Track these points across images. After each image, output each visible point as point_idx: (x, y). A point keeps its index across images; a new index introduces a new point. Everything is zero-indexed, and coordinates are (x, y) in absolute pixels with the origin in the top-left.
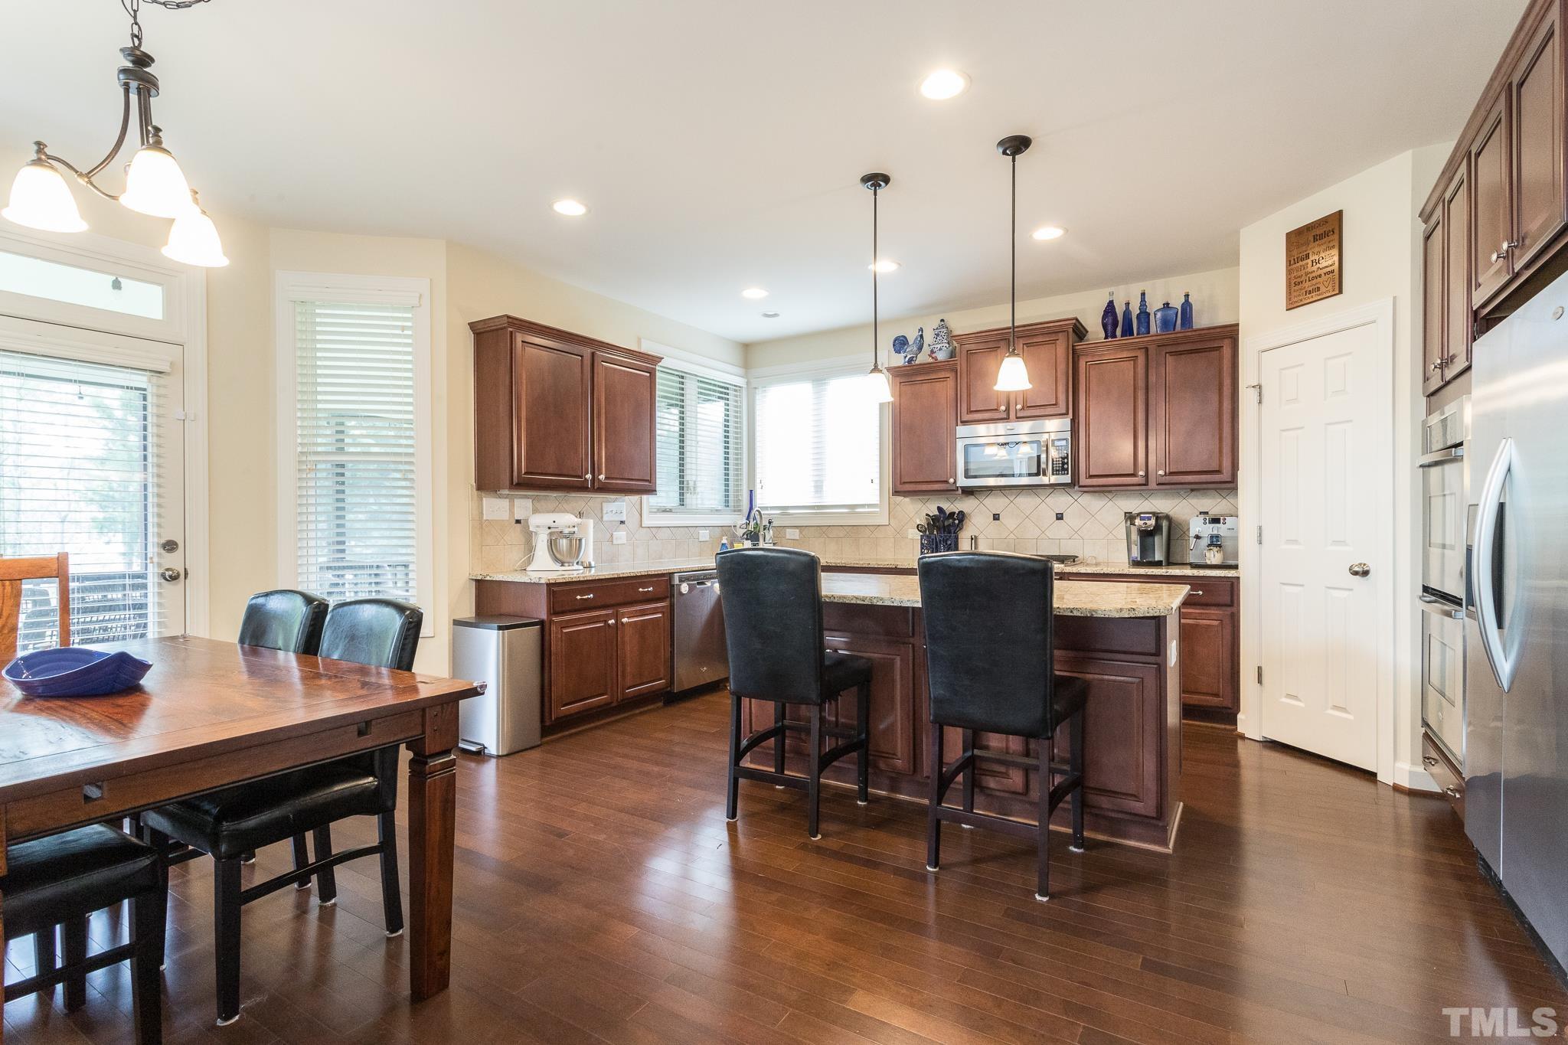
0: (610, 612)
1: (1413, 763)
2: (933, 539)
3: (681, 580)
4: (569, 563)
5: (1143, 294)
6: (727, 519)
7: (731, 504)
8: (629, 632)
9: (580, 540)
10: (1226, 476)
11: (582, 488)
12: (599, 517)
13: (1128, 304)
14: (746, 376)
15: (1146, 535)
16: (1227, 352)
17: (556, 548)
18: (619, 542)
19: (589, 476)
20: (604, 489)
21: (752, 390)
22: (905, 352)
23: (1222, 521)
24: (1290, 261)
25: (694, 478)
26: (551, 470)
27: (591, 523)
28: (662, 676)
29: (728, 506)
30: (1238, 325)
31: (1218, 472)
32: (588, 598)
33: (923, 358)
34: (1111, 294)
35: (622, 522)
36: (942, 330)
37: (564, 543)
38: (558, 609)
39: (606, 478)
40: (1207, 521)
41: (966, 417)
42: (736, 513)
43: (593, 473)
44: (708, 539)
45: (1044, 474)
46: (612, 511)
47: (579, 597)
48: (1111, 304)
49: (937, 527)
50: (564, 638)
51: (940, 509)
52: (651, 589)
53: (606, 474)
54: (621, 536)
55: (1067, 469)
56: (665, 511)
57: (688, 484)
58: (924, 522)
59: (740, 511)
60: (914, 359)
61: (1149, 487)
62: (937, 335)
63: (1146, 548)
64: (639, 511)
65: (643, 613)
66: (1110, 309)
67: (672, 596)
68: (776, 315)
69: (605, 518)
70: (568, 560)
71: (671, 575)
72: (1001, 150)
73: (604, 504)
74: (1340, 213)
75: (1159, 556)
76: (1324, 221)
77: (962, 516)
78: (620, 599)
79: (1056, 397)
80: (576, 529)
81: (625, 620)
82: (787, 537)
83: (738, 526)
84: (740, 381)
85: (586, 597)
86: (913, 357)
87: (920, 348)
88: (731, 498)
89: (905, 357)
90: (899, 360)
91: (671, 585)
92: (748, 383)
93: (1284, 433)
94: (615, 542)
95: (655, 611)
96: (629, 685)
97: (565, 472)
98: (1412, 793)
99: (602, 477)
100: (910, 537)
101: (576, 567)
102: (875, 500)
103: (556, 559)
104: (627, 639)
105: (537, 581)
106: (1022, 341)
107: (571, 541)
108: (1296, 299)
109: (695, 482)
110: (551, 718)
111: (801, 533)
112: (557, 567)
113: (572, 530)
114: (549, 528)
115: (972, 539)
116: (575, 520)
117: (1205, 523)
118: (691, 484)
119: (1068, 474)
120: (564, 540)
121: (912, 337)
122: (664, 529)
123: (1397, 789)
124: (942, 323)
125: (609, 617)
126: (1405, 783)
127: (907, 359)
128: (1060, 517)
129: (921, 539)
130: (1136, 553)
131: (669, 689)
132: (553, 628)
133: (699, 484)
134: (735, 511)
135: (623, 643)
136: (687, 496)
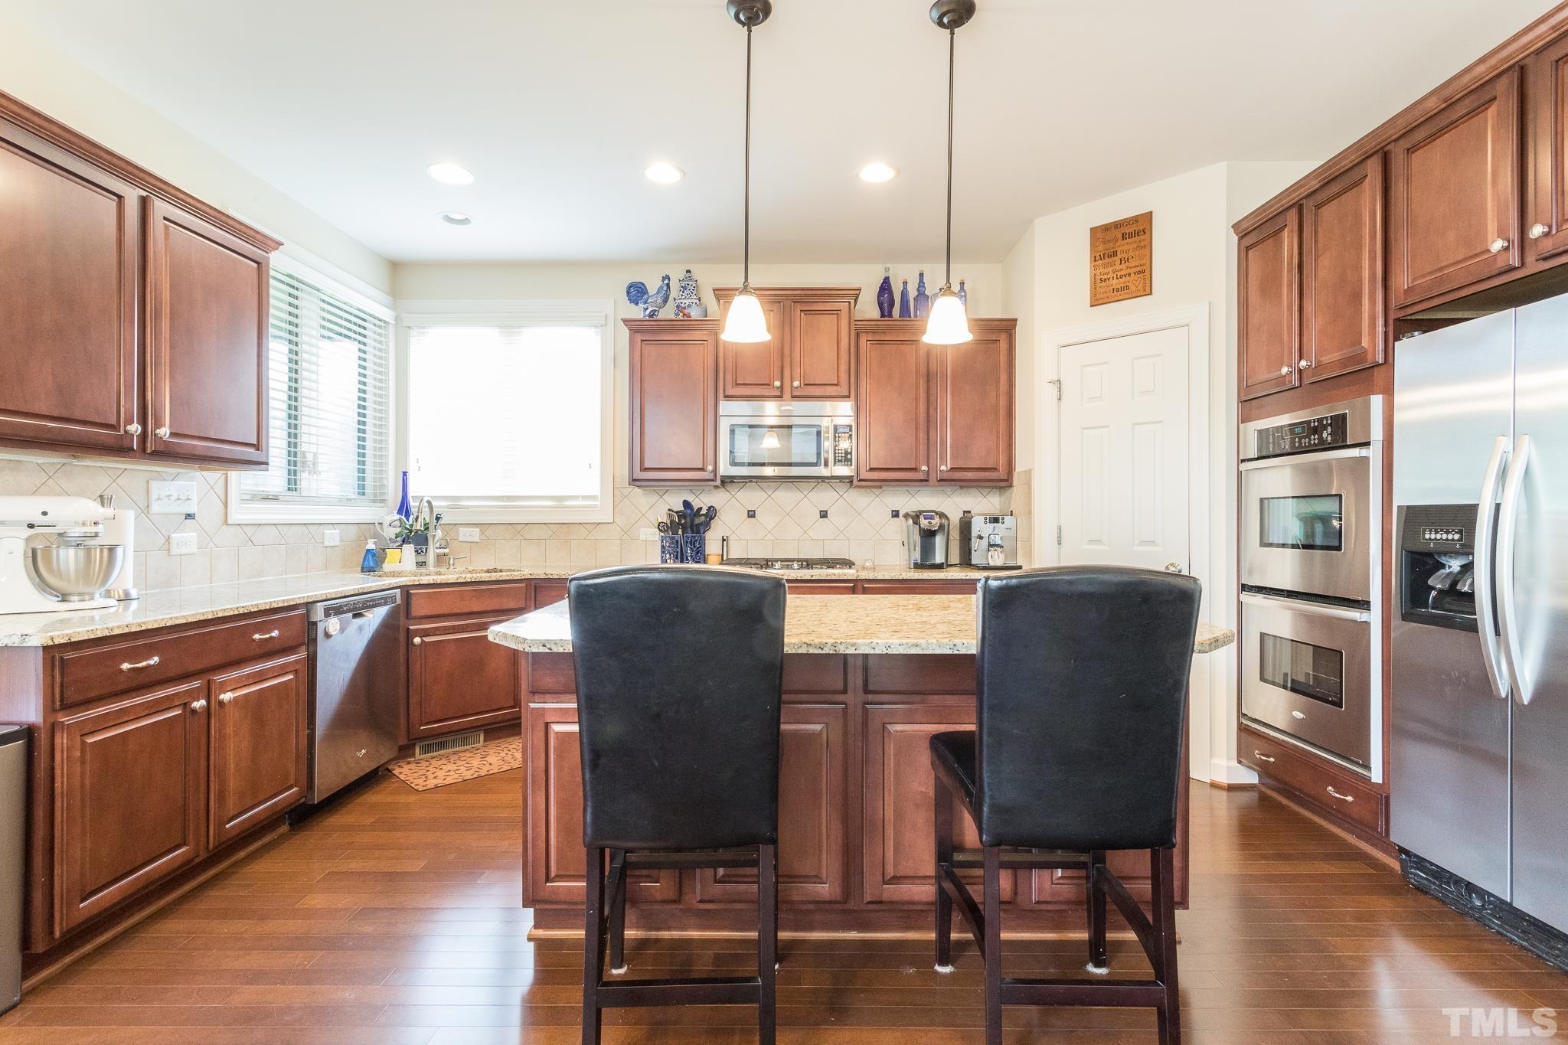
0: (196, 684)
1: (1229, 759)
2: (677, 541)
3: (328, 613)
4: (80, 594)
5: (921, 275)
6: (366, 513)
7: (368, 490)
8: (233, 716)
9: (112, 550)
10: (1001, 474)
11: (119, 449)
12: (143, 505)
13: (905, 283)
14: (393, 307)
15: (928, 535)
16: (1003, 345)
17: (50, 570)
18: (184, 551)
19: (135, 428)
20: (166, 454)
21: (403, 329)
22: (646, 303)
23: (1001, 520)
24: (1095, 257)
25: (313, 449)
26: (42, 408)
27: (130, 515)
28: (292, 782)
29: (364, 494)
30: (1016, 320)
31: (995, 469)
32: (148, 667)
33: (668, 313)
34: (887, 270)
35: (189, 516)
36: (691, 283)
37: (69, 558)
38: (72, 696)
39: (172, 434)
40: (988, 520)
41: (730, 392)
42: (376, 504)
43: (143, 421)
44: (337, 543)
45: (826, 464)
46: (169, 496)
47: (126, 666)
48: (886, 280)
49: (682, 525)
50: (88, 756)
51: (687, 504)
52: (275, 633)
53: (171, 426)
54: (187, 539)
55: (851, 460)
56: (266, 499)
57: (304, 456)
58: (665, 519)
59: (383, 501)
60: (656, 313)
61: (930, 483)
62: (685, 288)
63: (927, 549)
64: (223, 497)
65: (260, 677)
66: (885, 287)
67: (312, 641)
68: (466, 221)
69: (155, 508)
70: (81, 588)
71: (309, 605)
72: (935, 15)
73: (154, 485)
74: (1151, 212)
75: (939, 558)
76: (1135, 220)
77: (712, 513)
78: (216, 659)
79: (838, 377)
80: (100, 528)
81: (226, 697)
82: (461, 539)
83: (386, 524)
84: (386, 314)
85: (144, 664)
86: (655, 311)
87: (666, 300)
88: (369, 483)
89: (646, 309)
90: (637, 312)
91: (308, 622)
92: (396, 318)
93: (1085, 431)
94: (175, 551)
95: (282, 671)
96: (231, 813)
97: (78, 414)
98: (1232, 788)
99: (164, 432)
100: (642, 537)
101: (99, 601)
102: (595, 490)
103: (44, 585)
104: (229, 730)
105: (15, 641)
106: (799, 307)
107: (88, 550)
108: (1101, 296)
109: (315, 455)
110: (52, 932)
111: (482, 533)
112: (51, 603)
113: (92, 529)
114: (31, 526)
115: (724, 540)
116: (91, 508)
117: (985, 523)
118: (310, 457)
119: (851, 465)
120: (72, 551)
121: (653, 286)
122: (268, 527)
123: (1214, 785)
124: (689, 275)
125: (194, 695)
126: (1224, 779)
127: (648, 312)
128: (824, 515)
129: (662, 542)
130: (917, 556)
131: (303, 800)
132: (61, 740)
133: (320, 459)
134: (374, 501)
135: (222, 737)
136: (304, 477)
